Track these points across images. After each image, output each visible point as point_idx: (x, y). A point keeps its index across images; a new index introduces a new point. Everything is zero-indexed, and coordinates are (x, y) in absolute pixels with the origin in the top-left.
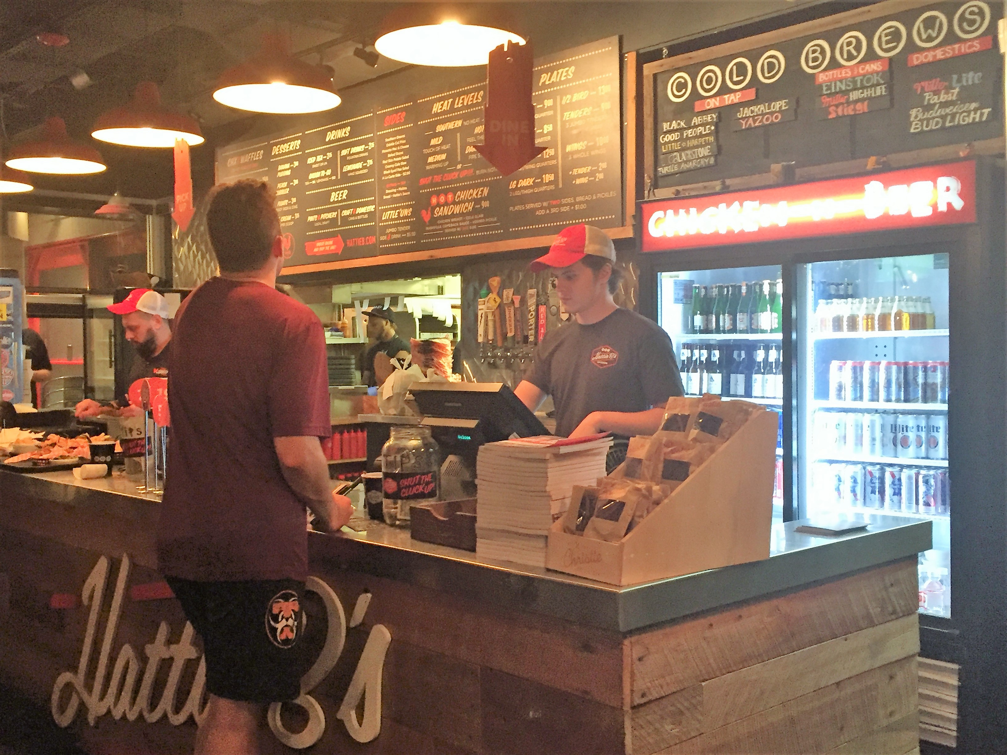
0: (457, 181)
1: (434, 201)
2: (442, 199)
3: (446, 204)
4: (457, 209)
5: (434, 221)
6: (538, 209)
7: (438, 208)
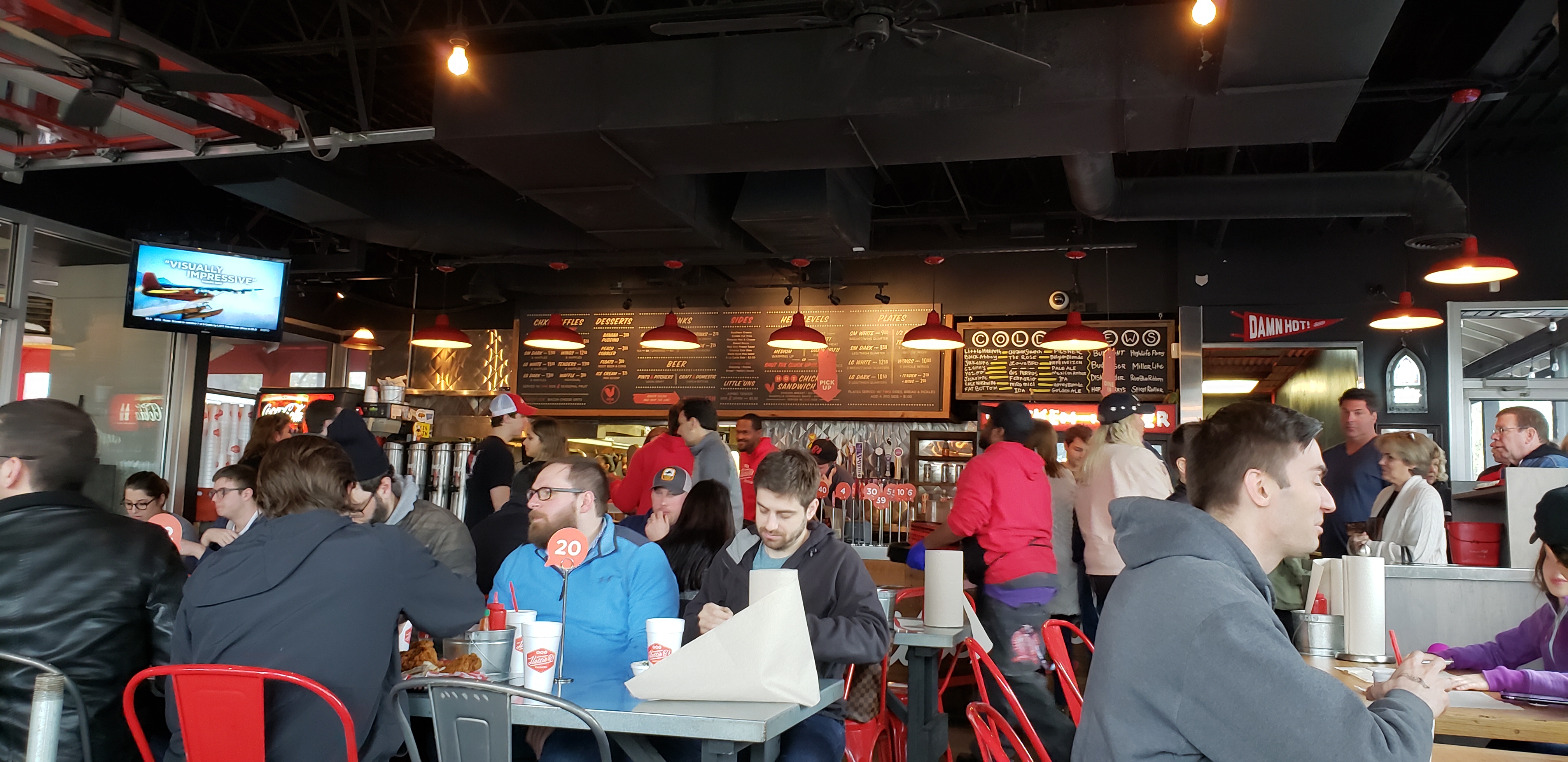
0: (800, 369)
1: (778, 378)
2: (786, 378)
3: (790, 382)
4: (800, 387)
5: (776, 391)
6: (873, 394)
7: (782, 384)
